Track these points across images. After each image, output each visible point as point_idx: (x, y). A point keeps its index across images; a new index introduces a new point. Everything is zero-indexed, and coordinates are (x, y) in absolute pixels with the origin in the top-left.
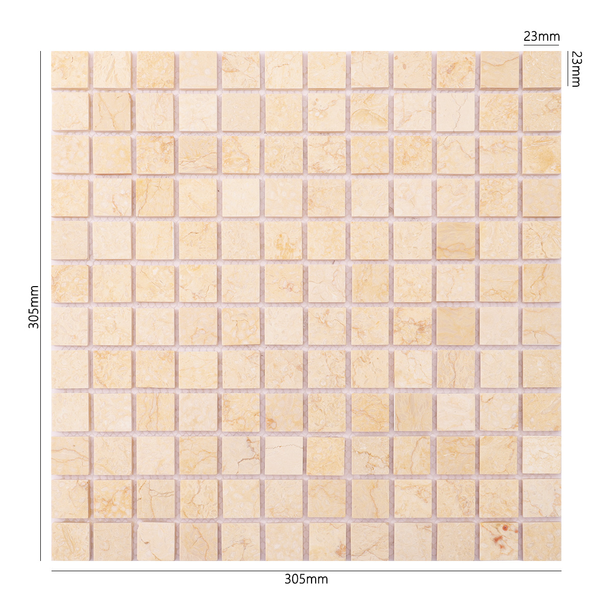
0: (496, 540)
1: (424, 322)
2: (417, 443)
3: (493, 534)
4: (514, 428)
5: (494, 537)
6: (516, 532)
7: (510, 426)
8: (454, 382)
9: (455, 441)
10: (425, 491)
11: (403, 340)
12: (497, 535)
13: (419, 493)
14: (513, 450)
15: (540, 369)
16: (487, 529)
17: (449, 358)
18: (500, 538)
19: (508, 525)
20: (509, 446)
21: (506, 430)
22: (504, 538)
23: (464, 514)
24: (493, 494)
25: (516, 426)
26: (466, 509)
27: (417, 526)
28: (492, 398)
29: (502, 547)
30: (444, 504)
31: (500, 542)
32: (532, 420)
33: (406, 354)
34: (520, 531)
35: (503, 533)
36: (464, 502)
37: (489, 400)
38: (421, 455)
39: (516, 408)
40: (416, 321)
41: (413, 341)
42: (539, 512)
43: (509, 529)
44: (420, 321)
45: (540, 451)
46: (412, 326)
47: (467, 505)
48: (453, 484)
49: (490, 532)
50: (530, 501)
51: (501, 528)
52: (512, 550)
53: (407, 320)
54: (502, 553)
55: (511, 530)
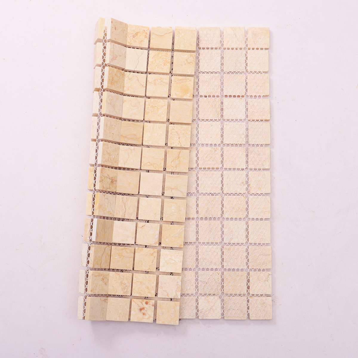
0: (141, 310)
1: (114, 178)
2: (105, 249)
3: (139, 306)
4: (156, 244)
5: (139, 308)
6: (153, 306)
7: (153, 243)
8: (125, 214)
9: (122, 249)
10: (106, 278)
11: (103, 187)
12: (142, 306)
13: (103, 279)
14: (155, 257)
15: (173, 211)
16: (136, 303)
17: (123, 200)
18: (143, 308)
19: (149, 301)
20: (152, 254)
21: (151, 245)
22: (146, 309)
23: (124, 293)
24: (141, 282)
25: (157, 243)
26: (125, 290)
27: (101, 299)
28: (144, 226)
29: (144, 314)
30: (113, 286)
31: (143, 311)
32: (167, 240)
33: (104, 196)
34: (155, 306)
35: (145, 305)
36: (125, 286)
37: (143, 226)
38: (106, 256)
39: (158, 232)
40: (110, 177)
41: (108, 188)
42: (167, 295)
43: (149, 303)
44: (112, 177)
45: (170, 259)
46: (108, 179)
47: (126, 287)
48: (119, 275)
49: (138, 304)
50: (162, 288)
51: (144, 303)
52: (150, 317)
53: (106, 175)
54: (144, 318)
55: (150, 304)
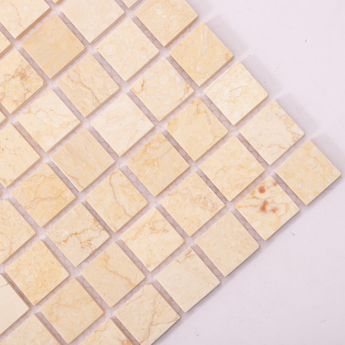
0: (263, 209)
1: (20, 69)
2: (111, 185)
3: (255, 206)
4: (188, 92)
5: (258, 208)
6: (275, 185)
7: (183, 93)
8: (96, 98)
9: (144, 151)
10: (156, 222)
11: (15, 101)
12: (260, 203)
13: (153, 229)
14: (206, 112)
15: (164, 17)
16: (246, 206)
17: (72, 81)
18: (265, 203)
19: (262, 185)
20: (198, 112)
21: (183, 100)
22: (269, 201)
23: (212, 211)
24: (223, 169)
25: (188, 88)
26: (210, 205)
27: (178, 261)
28: (144, 82)
29: (274, 210)
30: (186, 218)
31: (268, 208)
32: (198, 69)
33: (29, 112)
34: (278, 181)
35: (263, 197)
36: (202, 200)
37: (143, 86)
38: (124, 192)
39: (173, 72)
40: (12, 73)
41: (25, 95)
42: (280, 147)
43: (266, 188)
44: (16, 71)
45: (230, 91)
46: (13, 81)
47: (207, 200)
48: (177, 193)
49: (251, 206)
50: (262, 145)
51: (258, 194)
52: (287, 205)
53: (3, 80)
54: (280, 216)
55: (269, 188)
